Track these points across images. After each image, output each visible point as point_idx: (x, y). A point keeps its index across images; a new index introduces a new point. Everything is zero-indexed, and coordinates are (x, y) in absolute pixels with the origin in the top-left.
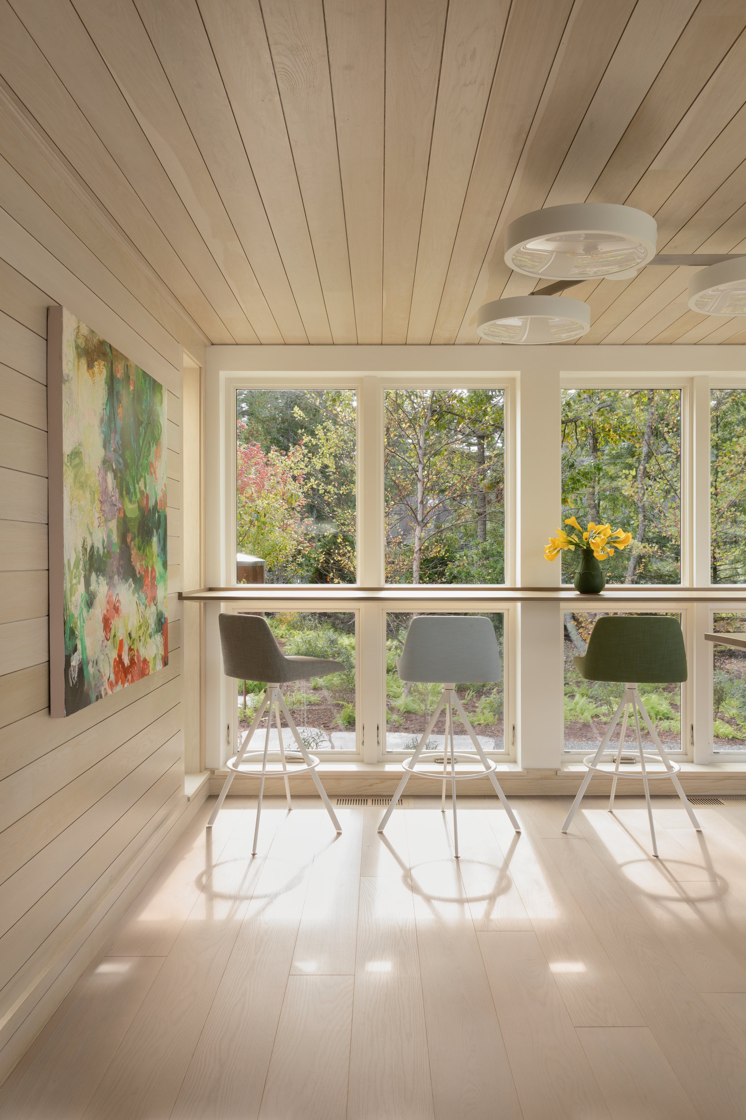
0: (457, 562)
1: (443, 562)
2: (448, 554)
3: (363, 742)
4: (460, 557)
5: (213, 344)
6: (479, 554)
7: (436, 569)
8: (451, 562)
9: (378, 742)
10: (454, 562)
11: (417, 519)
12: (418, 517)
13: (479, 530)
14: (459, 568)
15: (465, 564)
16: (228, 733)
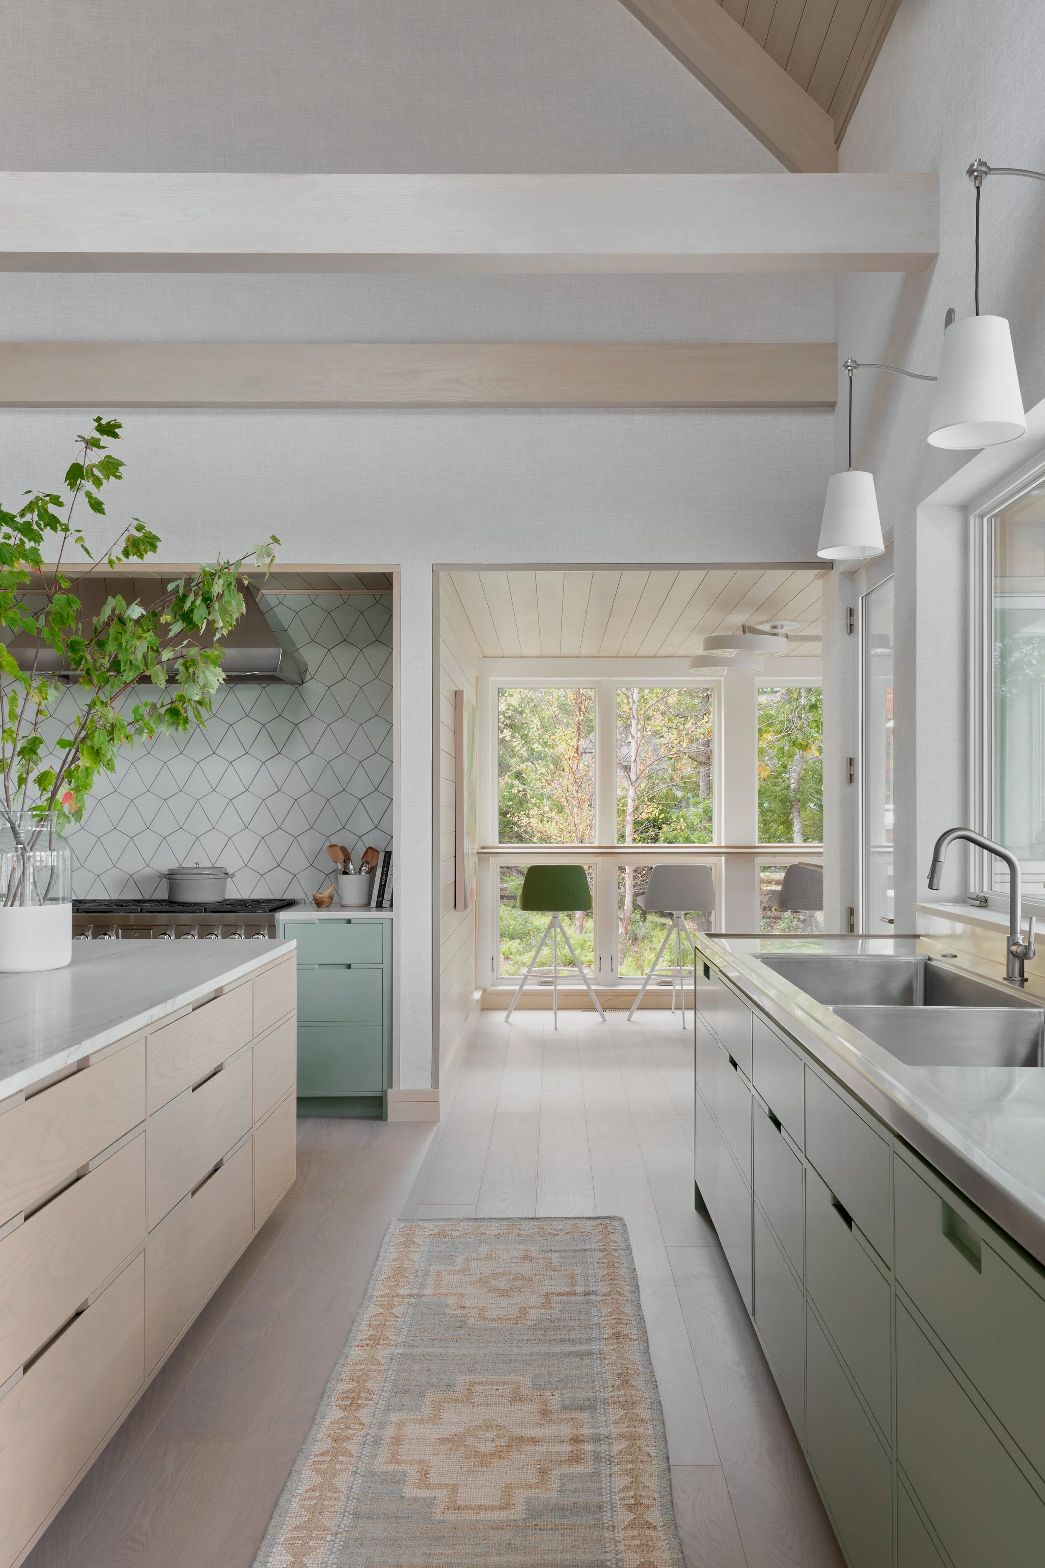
0: (672, 825)
1: (656, 824)
2: (663, 815)
3: (600, 969)
4: (677, 818)
5: (484, 657)
6: (700, 815)
7: (647, 834)
8: (665, 824)
9: (612, 970)
10: (669, 824)
11: (630, 778)
12: (631, 777)
13: (701, 784)
14: (675, 832)
15: (683, 828)
16: (493, 962)
